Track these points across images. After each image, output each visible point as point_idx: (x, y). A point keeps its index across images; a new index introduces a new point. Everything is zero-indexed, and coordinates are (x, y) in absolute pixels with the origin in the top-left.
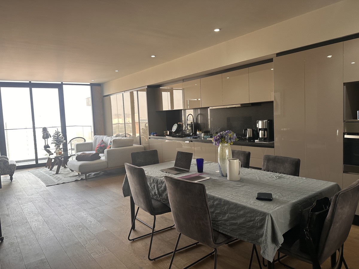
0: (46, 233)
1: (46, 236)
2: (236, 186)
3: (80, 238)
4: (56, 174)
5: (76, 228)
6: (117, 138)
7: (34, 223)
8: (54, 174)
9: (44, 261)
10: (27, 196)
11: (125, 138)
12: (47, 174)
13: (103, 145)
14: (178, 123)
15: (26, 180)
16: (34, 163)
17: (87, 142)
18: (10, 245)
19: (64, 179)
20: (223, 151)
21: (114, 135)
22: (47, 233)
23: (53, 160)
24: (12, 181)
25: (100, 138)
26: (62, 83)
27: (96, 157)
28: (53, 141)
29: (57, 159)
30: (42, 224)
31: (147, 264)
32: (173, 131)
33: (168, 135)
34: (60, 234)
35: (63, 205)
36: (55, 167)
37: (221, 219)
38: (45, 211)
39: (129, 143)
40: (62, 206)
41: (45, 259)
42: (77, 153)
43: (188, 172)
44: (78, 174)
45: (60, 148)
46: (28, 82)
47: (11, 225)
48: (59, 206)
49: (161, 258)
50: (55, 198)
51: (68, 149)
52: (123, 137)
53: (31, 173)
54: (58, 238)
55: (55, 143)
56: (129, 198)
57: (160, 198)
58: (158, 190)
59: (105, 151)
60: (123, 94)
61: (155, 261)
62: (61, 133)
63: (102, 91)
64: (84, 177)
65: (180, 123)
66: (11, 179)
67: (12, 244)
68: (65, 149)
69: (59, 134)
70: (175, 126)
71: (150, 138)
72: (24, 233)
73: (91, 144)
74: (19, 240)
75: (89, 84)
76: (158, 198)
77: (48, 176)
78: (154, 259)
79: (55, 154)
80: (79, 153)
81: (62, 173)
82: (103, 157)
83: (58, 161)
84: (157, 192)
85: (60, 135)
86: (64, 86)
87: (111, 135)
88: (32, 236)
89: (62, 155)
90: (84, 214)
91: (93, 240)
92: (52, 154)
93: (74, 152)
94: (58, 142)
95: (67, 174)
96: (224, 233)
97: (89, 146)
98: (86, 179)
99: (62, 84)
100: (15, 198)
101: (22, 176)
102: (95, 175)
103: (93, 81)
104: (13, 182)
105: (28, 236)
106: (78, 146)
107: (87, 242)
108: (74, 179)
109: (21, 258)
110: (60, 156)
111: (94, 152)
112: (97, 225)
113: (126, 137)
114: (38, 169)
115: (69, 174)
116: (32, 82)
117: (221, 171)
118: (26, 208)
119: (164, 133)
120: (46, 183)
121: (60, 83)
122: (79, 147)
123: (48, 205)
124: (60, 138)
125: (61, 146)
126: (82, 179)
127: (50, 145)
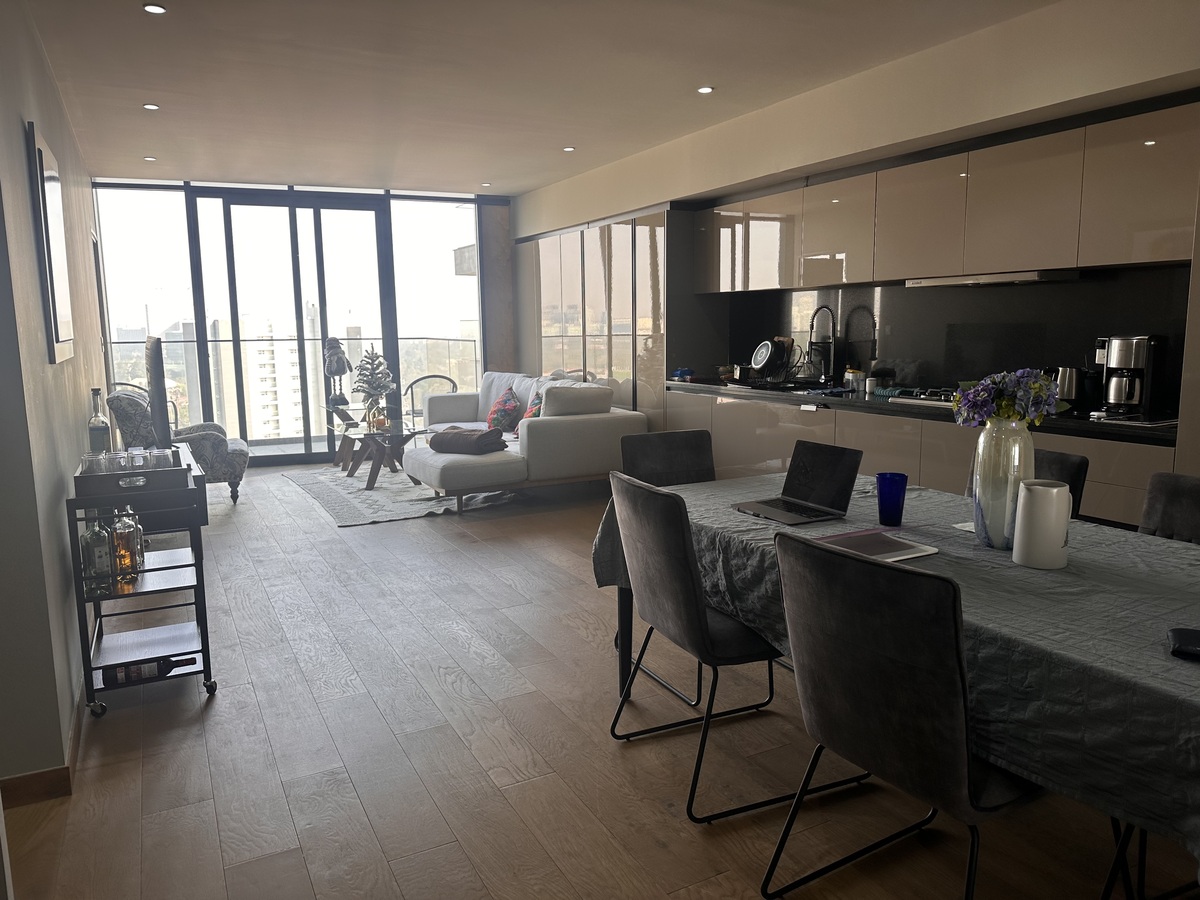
0: (343, 681)
1: (344, 692)
2: (1058, 590)
3: (452, 710)
4: (366, 489)
5: (436, 673)
6: (558, 384)
7: (305, 646)
8: (359, 490)
9: (339, 777)
10: (282, 555)
11: (585, 385)
12: (339, 489)
13: (512, 404)
14: (776, 339)
15: (277, 503)
16: (300, 449)
17: (460, 392)
18: (234, 711)
19: (391, 506)
20: (998, 451)
21: (546, 374)
22: (347, 684)
23: (357, 446)
24: (235, 502)
25: (503, 380)
26: (388, 192)
27: (491, 442)
28: (357, 384)
29: (371, 442)
30: (329, 649)
31: (681, 834)
32: (754, 366)
33: (734, 381)
34: (388, 689)
35: (392, 594)
36: (365, 468)
37: (1005, 718)
38: (339, 607)
39: (600, 400)
40: (391, 596)
41: (343, 773)
42: (432, 427)
43: (840, 519)
44: (434, 495)
45: (380, 406)
46: (286, 188)
47: (236, 645)
48: (379, 597)
49: (731, 818)
50: (365, 567)
51: (404, 412)
52: (577, 379)
53: (290, 482)
54: (379, 703)
55: (363, 391)
56: (612, 591)
57: (735, 608)
58: (728, 575)
59: (522, 424)
60: (582, 232)
61: (713, 824)
62: (381, 359)
63: (512, 222)
64: (453, 504)
65: (781, 339)
66: (235, 496)
67: (242, 707)
68: (395, 412)
69: (376, 362)
70: (764, 350)
71: (668, 389)
72: (277, 675)
73: (474, 398)
74: (262, 696)
75: (472, 196)
76: (727, 604)
77: (344, 493)
78: (708, 820)
79: (365, 424)
80: (441, 428)
81: (386, 489)
82: (514, 446)
83: (373, 448)
84: (723, 583)
85: (380, 364)
86: (394, 203)
87: (535, 373)
88: (299, 687)
89: (387, 431)
90: (460, 629)
91: (494, 720)
92: (356, 425)
93: (420, 424)
94: (372, 387)
95: (401, 492)
96: (1013, 769)
97: (468, 407)
98: (460, 512)
99: (388, 197)
100: (247, 556)
101: (266, 488)
102: (486, 499)
103: (487, 188)
104: (240, 507)
105: (289, 685)
106: (434, 403)
107: (472, 726)
108: (425, 508)
109: (270, 757)
110: (380, 431)
111: (483, 427)
112: (503, 670)
113: (585, 381)
114: (311, 471)
115: (406, 490)
116: (296, 188)
117: (983, 526)
118: (279, 592)
119: (717, 374)
120: (336, 516)
121: (382, 192)
122: (438, 408)
123: (344, 589)
124: (379, 373)
125: (383, 403)
126: (447, 512)
127: (348, 397)
